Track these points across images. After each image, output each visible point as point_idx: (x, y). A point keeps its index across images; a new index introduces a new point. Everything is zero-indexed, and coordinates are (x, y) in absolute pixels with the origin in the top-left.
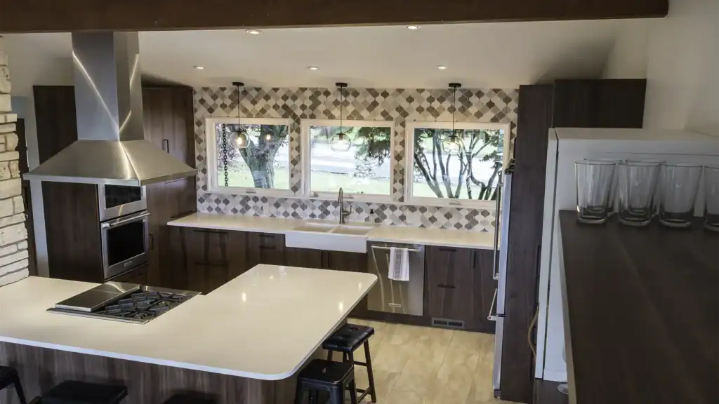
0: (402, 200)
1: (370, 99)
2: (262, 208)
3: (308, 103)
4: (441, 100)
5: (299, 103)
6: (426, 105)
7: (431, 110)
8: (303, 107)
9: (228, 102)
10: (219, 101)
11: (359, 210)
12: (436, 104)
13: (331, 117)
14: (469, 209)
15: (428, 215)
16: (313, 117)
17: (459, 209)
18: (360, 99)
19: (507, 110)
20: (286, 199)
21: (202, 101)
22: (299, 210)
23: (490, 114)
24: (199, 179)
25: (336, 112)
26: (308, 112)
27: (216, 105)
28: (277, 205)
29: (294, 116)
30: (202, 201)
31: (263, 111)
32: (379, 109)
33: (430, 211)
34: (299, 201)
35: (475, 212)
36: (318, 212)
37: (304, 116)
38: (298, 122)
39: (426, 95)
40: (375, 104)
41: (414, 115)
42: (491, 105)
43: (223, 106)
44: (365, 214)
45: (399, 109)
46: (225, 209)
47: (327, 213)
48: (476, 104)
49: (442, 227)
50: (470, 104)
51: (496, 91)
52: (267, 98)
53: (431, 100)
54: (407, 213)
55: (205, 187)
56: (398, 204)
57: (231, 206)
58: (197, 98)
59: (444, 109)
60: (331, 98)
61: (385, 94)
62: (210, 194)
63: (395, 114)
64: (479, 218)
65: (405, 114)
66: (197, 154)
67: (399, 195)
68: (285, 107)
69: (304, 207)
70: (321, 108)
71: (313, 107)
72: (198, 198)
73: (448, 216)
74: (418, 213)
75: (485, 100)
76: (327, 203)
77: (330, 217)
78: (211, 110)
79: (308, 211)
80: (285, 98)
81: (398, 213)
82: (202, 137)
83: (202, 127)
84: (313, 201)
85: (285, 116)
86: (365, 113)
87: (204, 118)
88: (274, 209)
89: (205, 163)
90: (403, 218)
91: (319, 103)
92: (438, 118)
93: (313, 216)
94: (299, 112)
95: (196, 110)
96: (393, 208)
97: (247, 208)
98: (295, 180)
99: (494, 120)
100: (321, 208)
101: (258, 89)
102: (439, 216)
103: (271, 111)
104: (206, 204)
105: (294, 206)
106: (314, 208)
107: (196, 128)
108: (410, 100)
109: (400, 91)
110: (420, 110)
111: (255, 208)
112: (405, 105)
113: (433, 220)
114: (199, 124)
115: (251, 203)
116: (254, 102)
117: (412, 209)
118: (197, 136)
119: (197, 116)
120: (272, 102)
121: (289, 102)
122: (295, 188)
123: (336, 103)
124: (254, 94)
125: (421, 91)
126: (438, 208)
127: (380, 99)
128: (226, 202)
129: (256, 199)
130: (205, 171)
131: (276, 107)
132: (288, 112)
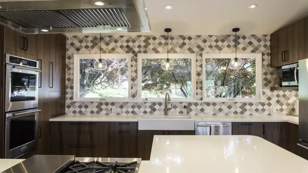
0: (201, 99)
1: (181, 41)
2: (111, 109)
3: (143, 44)
4: (223, 41)
5: (137, 44)
6: (214, 44)
7: (217, 46)
8: (139, 47)
9: (90, 44)
10: (84, 44)
11: (175, 107)
12: (220, 44)
13: (157, 52)
14: (241, 103)
15: (217, 107)
16: (145, 52)
17: (236, 103)
18: (175, 41)
19: (260, 46)
20: (127, 103)
21: (72, 44)
22: (136, 110)
23: (250, 48)
24: (67, 93)
25: (160, 49)
26: (142, 49)
27: (81, 47)
28: (121, 107)
29: (134, 52)
30: (69, 107)
31: (113, 49)
32: (187, 47)
33: (219, 105)
34: (137, 103)
35: (245, 104)
36: (148, 110)
37: (140, 52)
38: (136, 55)
39: (214, 38)
40: (184, 44)
41: (207, 49)
42: (250, 43)
43: (87, 47)
44: (178, 110)
45: (199, 47)
46: (86, 111)
47: (154, 110)
48: (242, 43)
49: (226, 114)
50: (239, 43)
51: (253, 36)
52: (116, 41)
53: (217, 41)
54: (205, 107)
55: (72, 98)
56: (199, 102)
57: (89, 110)
58: (69, 42)
59: (224, 46)
60: (157, 41)
61: (190, 38)
62: (75, 102)
63: (196, 49)
64: (247, 107)
65: (202, 49)
66: (67, 77)
67: (199, 97)
68: (128, 47)
69: (139, 107)
70: (151, 47)
71: (146, 47)
72: (66, 105)
73: (230, 107)
74: (211, 107)
75: (247, 41)
76: (154, 104)
77: (156, 113)
78: (78, 50)
79: (142, 110)
80: (128, 41)
81: (199, 107)
82: (71, 66)
83: (71, 60)
84: (145, 103)
85: (127, 52)
86: (178, 49)
87: (73, 54)
88: (119, 110)
89: (73, 83)
90: (202, 110)
91: (150, 44)
92: (221, 51)
93: (145, 112)
94: (136, 50)
95: (68, 50)
96: (196, 104)
97: (101, 110)
98: (134, 91)
99: (253, 51)
100: (150, 107)
101: (110, 36)
102: (224, 107)
103: (119, 49)
104: (72, 109)
105: (133, 107)
106: (146, 107)
107: (67, 60)
108: (205, 41)
109: (199, 36)
110: (211, 47)
111: (107, 109)
112: (202, 44)
113: (220, 110)
114: (69, 58)
115: (104, 107)
116: (107, 44)
117: (208, 104)
118: (68, 66)
119: (68, 53)
120: (119, 44)
121: (131, 44)
122: (134, 96)
123: (160, 44)
124: (107, 39)
125: (211, 36)
126: (223, 103)
127: (187, 41)
128: (86, 107)
129: (107, 104)
130: (72, 88)
131: (122, 47)
132: (129, 49)
